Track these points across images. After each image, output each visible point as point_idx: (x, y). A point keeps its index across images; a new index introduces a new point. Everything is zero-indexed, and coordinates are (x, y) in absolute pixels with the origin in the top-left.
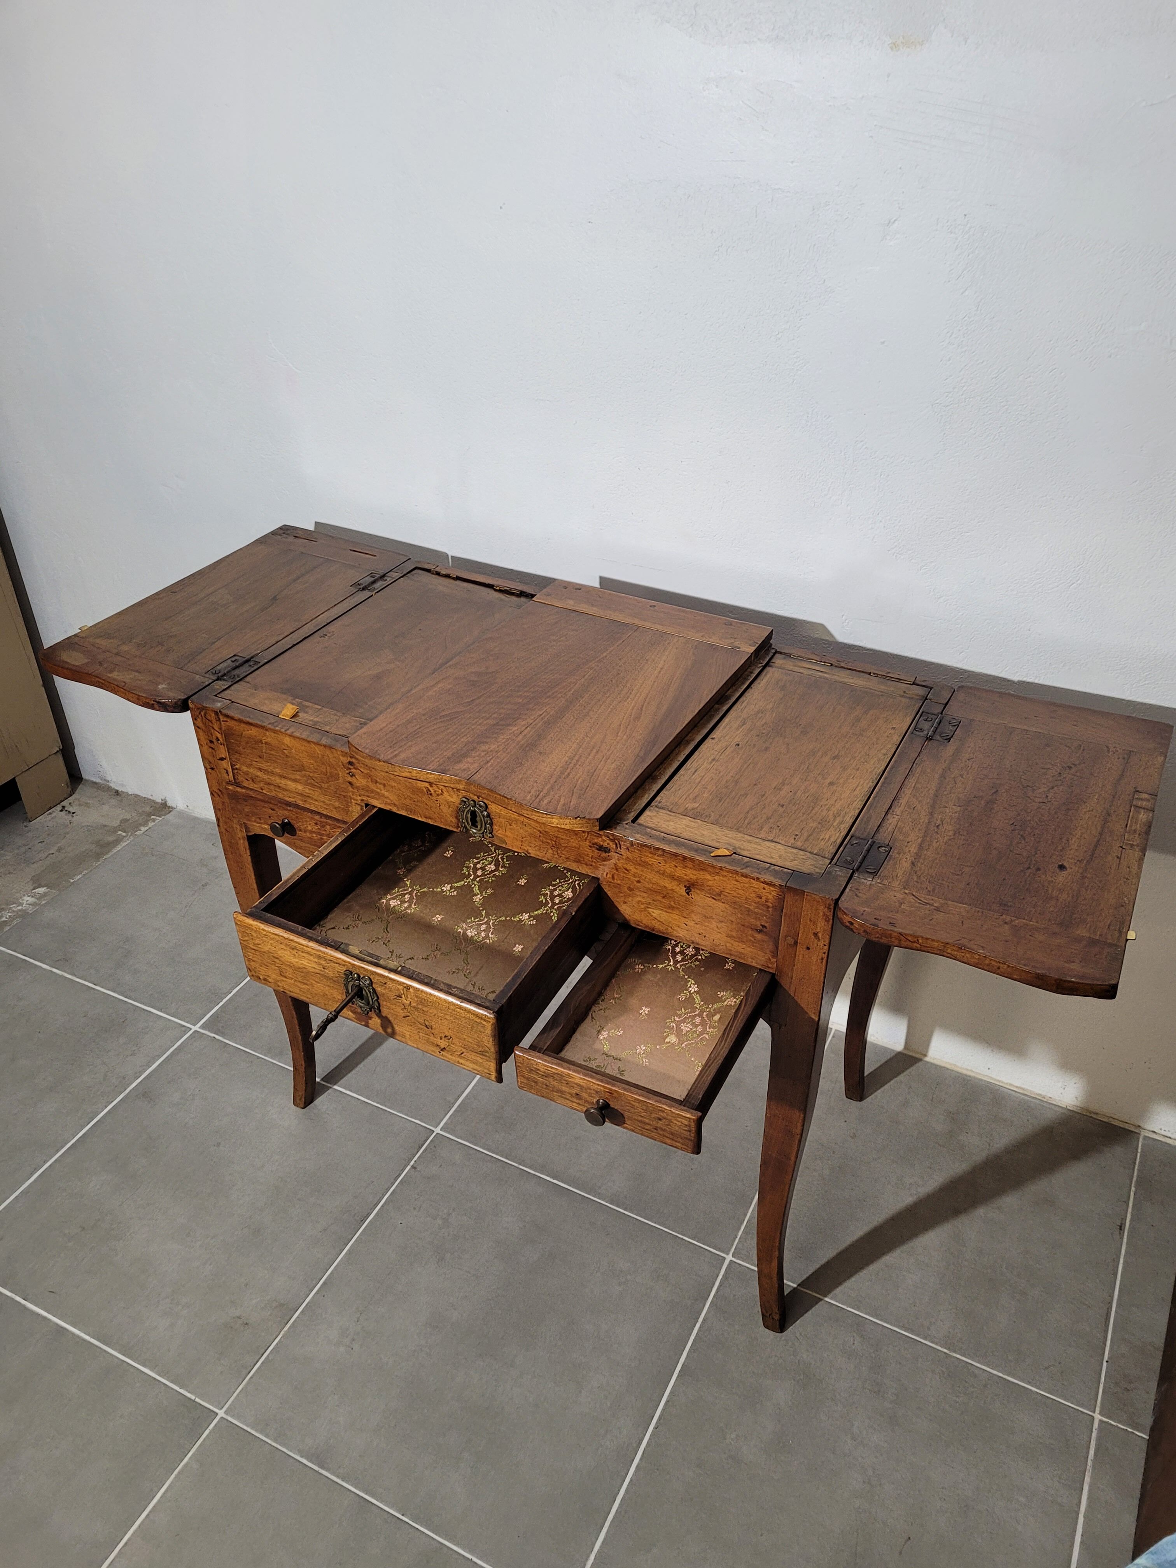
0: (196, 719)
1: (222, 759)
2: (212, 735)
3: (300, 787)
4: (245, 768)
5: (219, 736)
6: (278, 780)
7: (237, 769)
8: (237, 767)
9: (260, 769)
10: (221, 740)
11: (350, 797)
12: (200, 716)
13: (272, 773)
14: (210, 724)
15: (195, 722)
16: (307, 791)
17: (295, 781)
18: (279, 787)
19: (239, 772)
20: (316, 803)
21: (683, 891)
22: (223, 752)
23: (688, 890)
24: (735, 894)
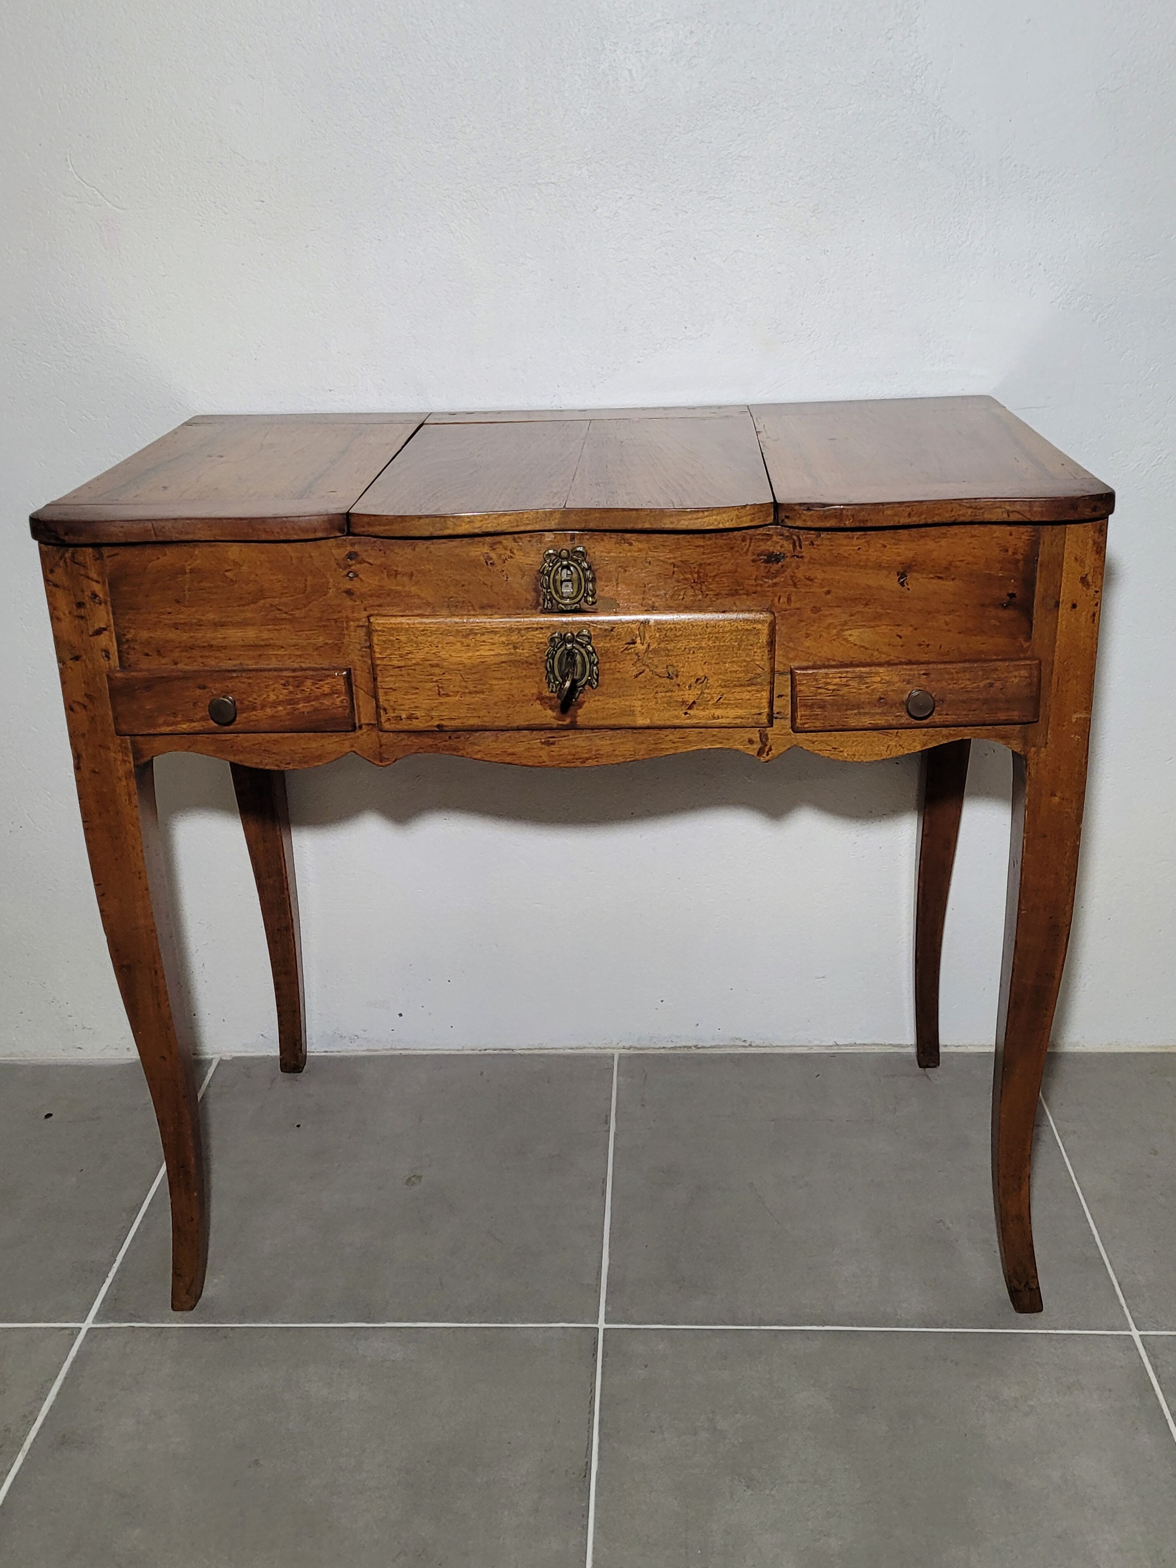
0: (52, 571)
1: (99, 632)
2: (83, 591)
3: (251, 634)
4: (144, 635)
5: (97, 588)
6: (209, 635)
7: (128, 641)
8: (129, 636)
9: (176, 626)
10: (101, 595)
11: (347, 617)
12: (62, 563)
13: (200, 624)
14: (82, 571)
15: (50, 576)
16: (265, 635)
17: (244, 624)
18: (211, 646)
19: (132, 645)
20: (281, 652)
21: (893, 582)
22: (102, 616)
23: (902, 575)
24: (970, 559)
